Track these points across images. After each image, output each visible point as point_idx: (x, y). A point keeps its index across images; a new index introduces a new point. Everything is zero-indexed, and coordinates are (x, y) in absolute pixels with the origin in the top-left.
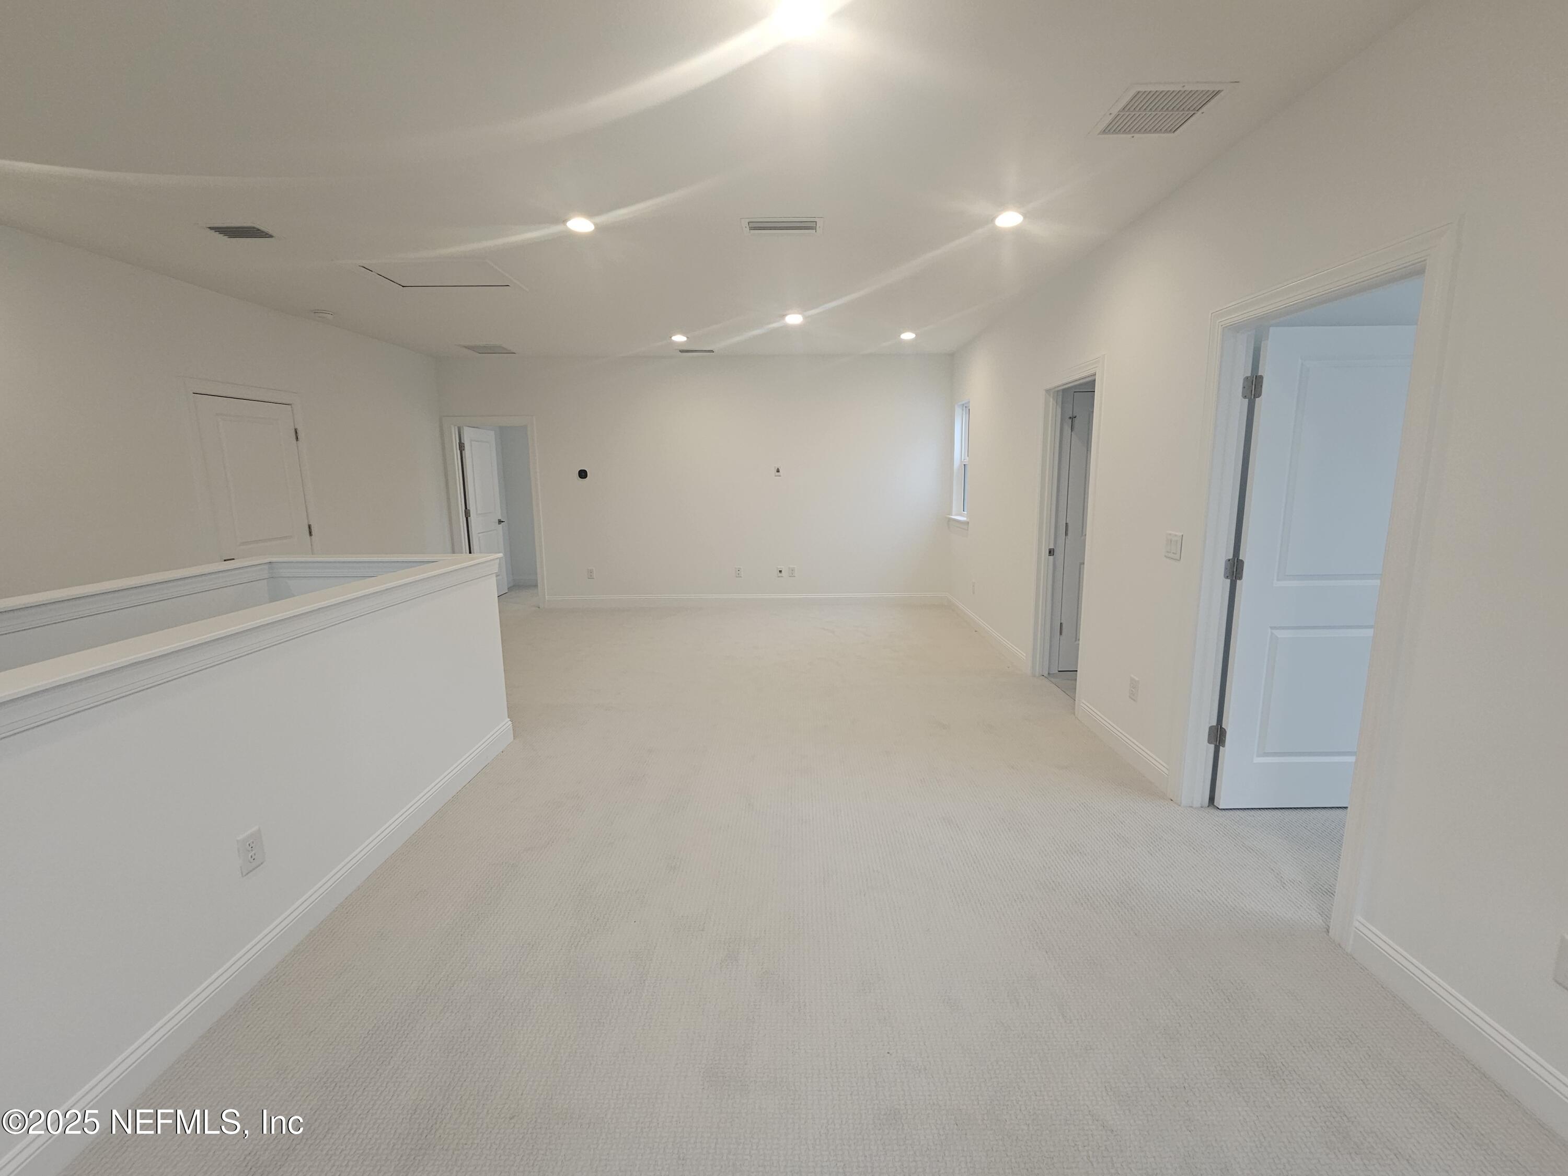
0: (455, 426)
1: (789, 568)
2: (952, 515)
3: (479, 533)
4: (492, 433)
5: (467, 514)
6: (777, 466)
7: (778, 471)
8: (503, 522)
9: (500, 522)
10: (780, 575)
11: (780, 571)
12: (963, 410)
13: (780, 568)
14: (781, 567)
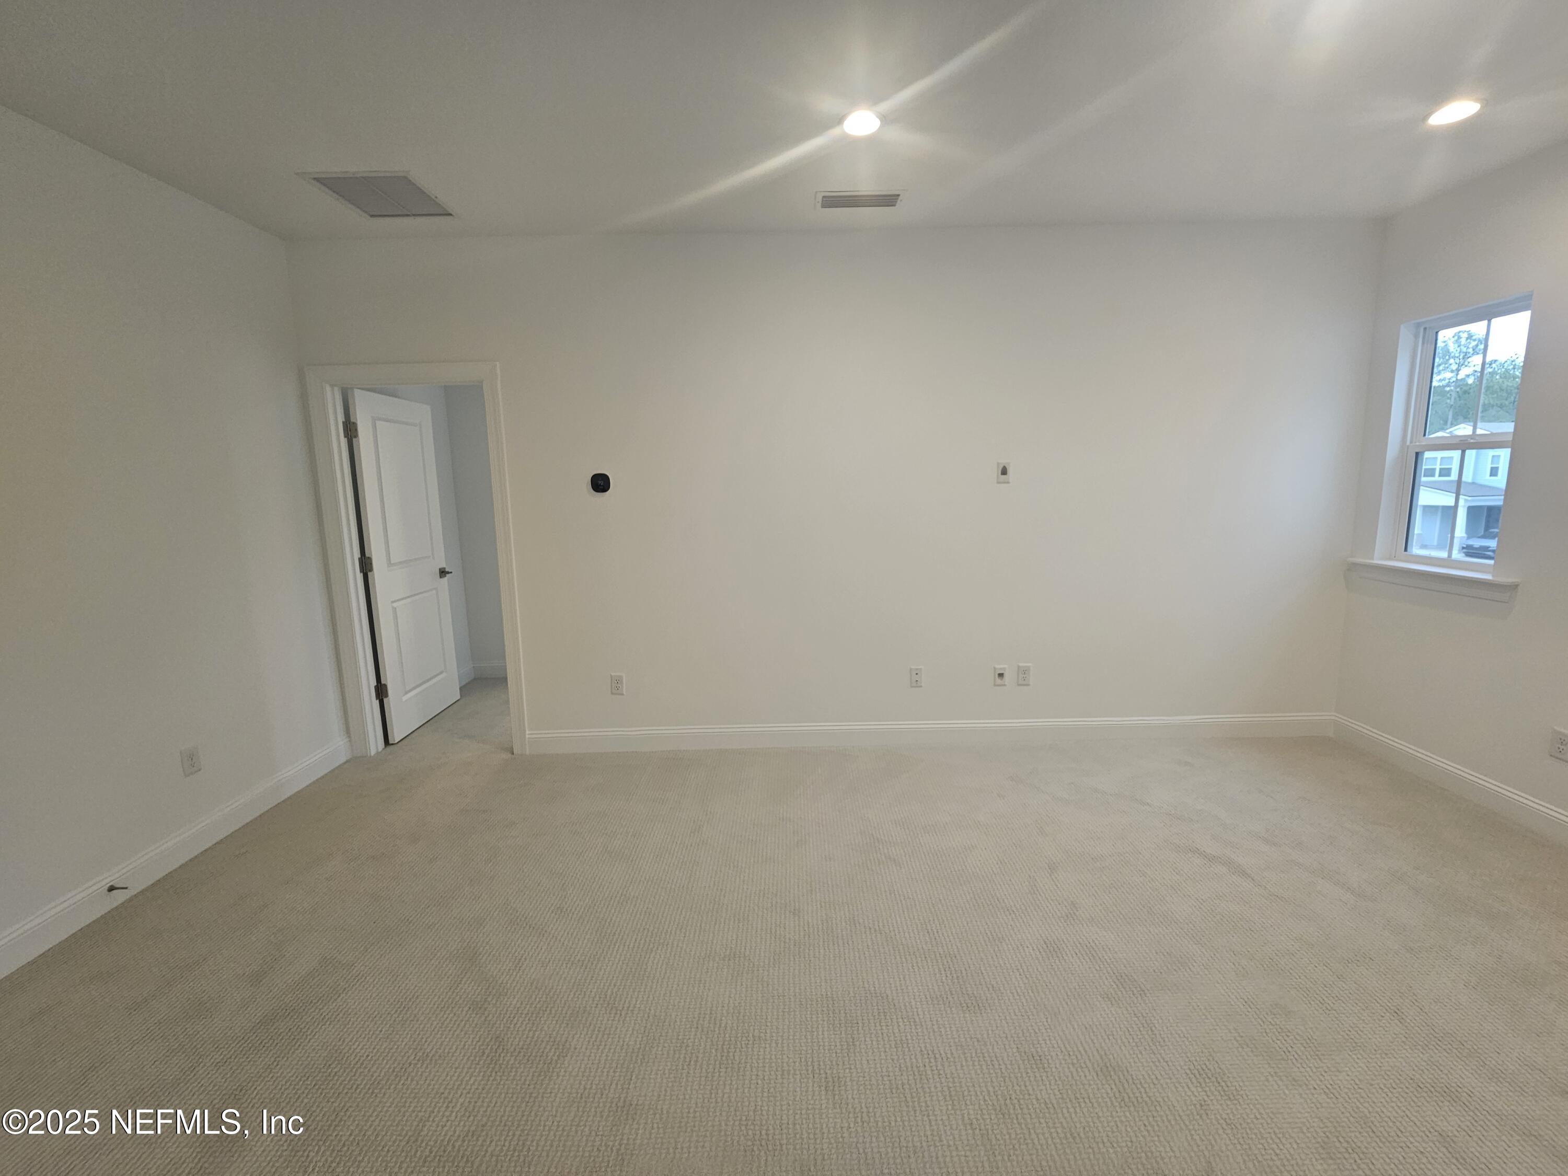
0: (332, 386)
1: (1019, 667)
2: (1373, 559)
3: (393, 602)
4: (427, 408)
5: (366, 565)
6: (1003, 461)
7: (1004, 472)
8: (448, 573)
9: (443, 573)
10: (999, 681)
11: (1001, 675)
12: (1416, 336)
13: (1000, 667)
14: (1002, 666)
